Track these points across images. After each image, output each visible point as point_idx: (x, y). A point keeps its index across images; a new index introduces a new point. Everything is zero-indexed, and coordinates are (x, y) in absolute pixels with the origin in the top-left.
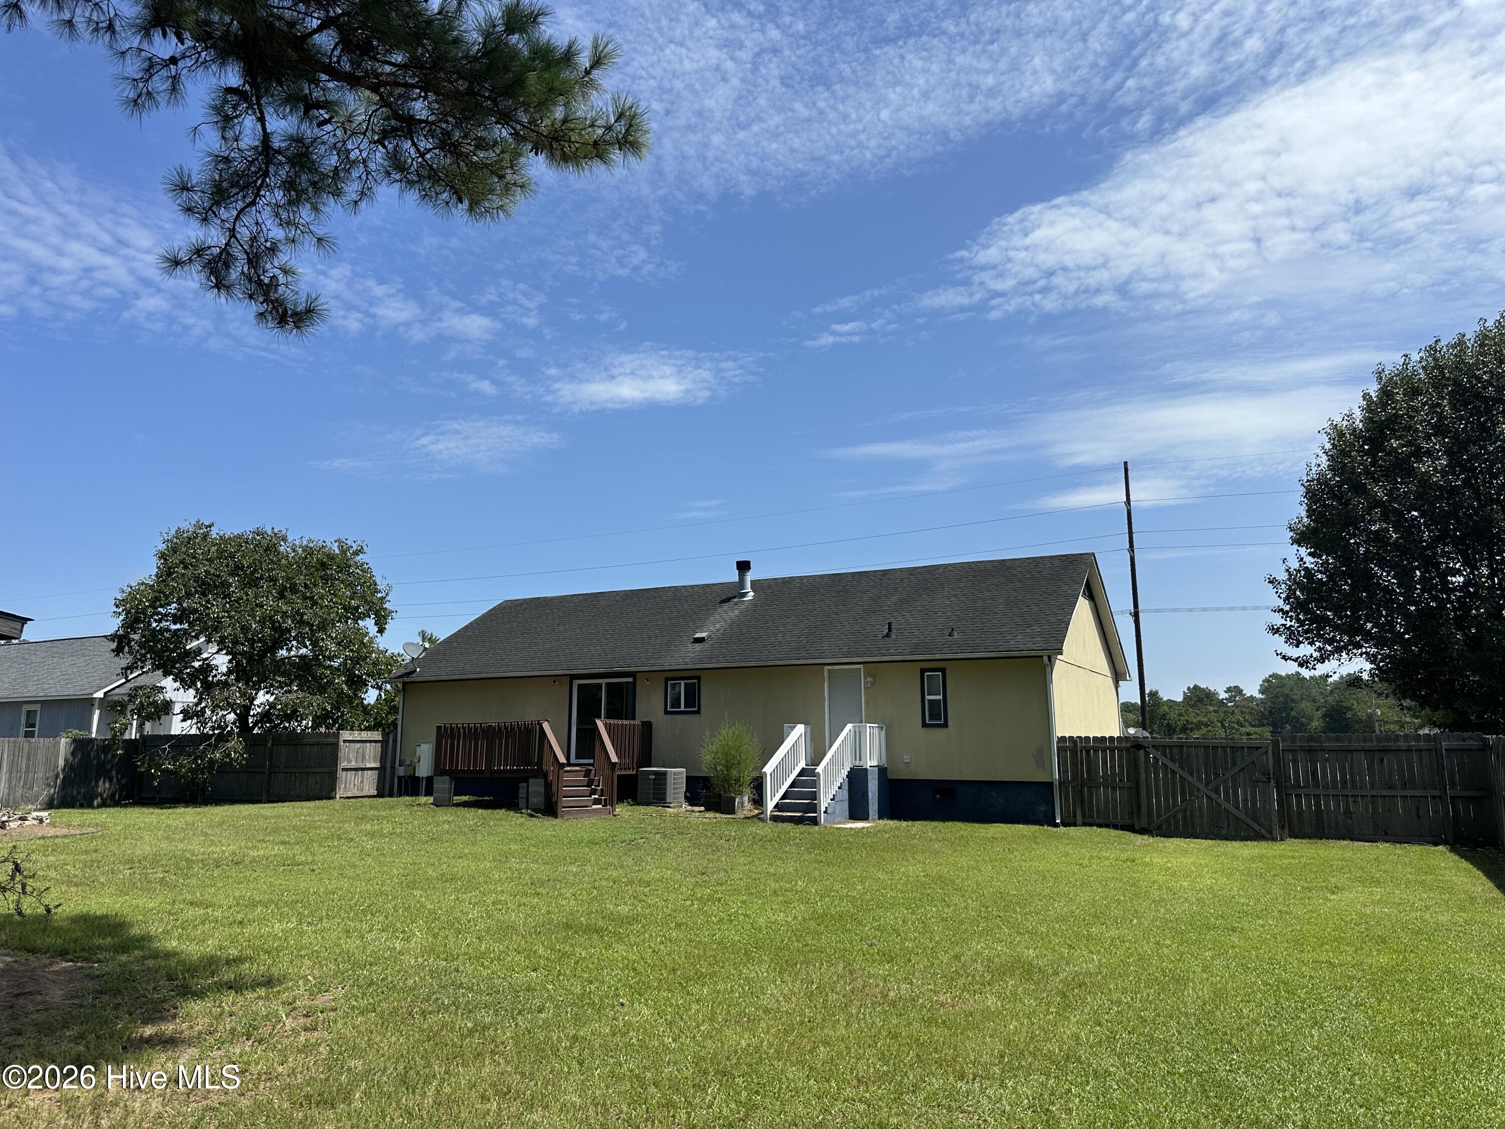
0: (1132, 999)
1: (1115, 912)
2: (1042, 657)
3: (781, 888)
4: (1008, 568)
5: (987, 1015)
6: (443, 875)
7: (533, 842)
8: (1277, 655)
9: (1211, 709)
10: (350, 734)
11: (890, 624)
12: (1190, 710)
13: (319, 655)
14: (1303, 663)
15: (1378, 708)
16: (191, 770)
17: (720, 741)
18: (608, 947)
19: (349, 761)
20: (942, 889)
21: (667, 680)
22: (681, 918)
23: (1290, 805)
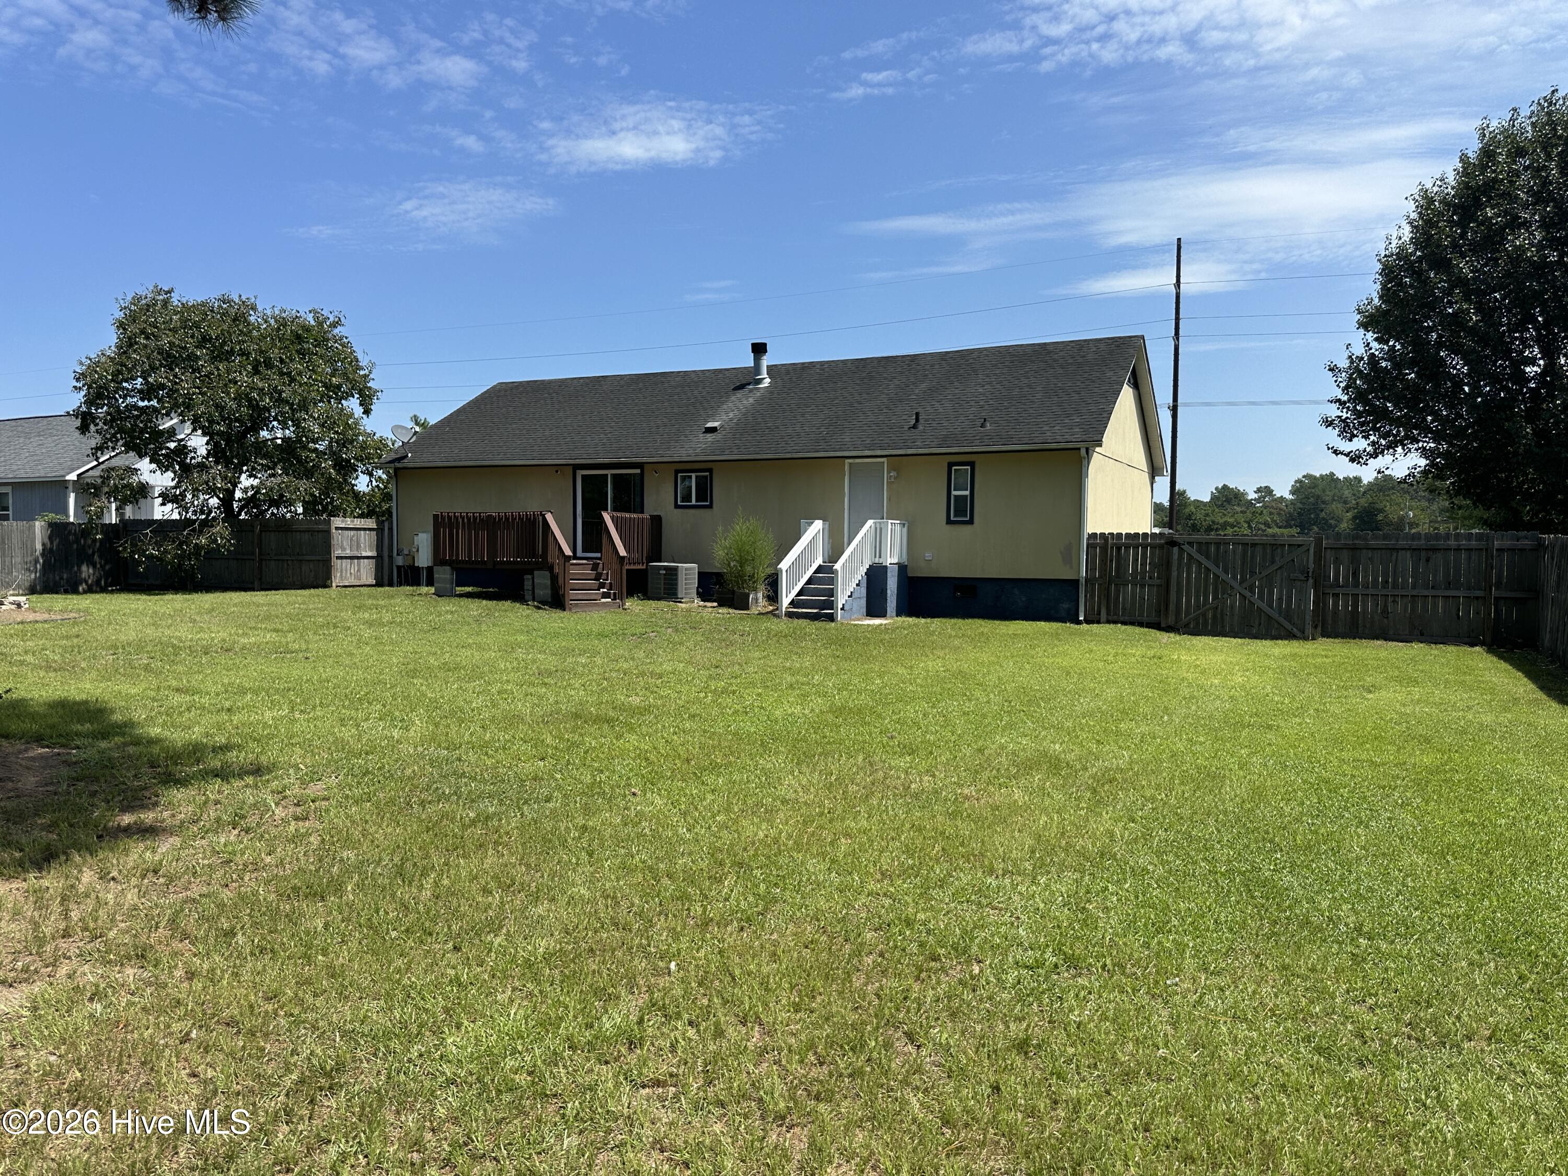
0: (1166, 795)
1: (1147, 709)
2: (1079, 449)
3: (797, 682)
4: (1050, 352)
5: (1014, 809)
6: (445, 664)
7: (540, 633)
8: (1329, 449)
9: (1238, 509)
10: (343, 521)
11: (917, 414)
12: (1217, 510)
13: (302, 436)
14: (1355, 458)
15: (1411, 510)
16: (176, 556)
17: (734, 536)
18: (619, 737)
19: (344, 549)
20: (963, 683)
21: (677, 472)
22: (694, 709)
23: (1326, 604)
